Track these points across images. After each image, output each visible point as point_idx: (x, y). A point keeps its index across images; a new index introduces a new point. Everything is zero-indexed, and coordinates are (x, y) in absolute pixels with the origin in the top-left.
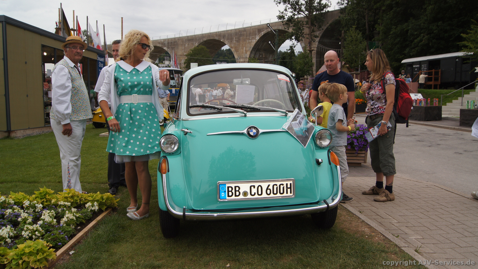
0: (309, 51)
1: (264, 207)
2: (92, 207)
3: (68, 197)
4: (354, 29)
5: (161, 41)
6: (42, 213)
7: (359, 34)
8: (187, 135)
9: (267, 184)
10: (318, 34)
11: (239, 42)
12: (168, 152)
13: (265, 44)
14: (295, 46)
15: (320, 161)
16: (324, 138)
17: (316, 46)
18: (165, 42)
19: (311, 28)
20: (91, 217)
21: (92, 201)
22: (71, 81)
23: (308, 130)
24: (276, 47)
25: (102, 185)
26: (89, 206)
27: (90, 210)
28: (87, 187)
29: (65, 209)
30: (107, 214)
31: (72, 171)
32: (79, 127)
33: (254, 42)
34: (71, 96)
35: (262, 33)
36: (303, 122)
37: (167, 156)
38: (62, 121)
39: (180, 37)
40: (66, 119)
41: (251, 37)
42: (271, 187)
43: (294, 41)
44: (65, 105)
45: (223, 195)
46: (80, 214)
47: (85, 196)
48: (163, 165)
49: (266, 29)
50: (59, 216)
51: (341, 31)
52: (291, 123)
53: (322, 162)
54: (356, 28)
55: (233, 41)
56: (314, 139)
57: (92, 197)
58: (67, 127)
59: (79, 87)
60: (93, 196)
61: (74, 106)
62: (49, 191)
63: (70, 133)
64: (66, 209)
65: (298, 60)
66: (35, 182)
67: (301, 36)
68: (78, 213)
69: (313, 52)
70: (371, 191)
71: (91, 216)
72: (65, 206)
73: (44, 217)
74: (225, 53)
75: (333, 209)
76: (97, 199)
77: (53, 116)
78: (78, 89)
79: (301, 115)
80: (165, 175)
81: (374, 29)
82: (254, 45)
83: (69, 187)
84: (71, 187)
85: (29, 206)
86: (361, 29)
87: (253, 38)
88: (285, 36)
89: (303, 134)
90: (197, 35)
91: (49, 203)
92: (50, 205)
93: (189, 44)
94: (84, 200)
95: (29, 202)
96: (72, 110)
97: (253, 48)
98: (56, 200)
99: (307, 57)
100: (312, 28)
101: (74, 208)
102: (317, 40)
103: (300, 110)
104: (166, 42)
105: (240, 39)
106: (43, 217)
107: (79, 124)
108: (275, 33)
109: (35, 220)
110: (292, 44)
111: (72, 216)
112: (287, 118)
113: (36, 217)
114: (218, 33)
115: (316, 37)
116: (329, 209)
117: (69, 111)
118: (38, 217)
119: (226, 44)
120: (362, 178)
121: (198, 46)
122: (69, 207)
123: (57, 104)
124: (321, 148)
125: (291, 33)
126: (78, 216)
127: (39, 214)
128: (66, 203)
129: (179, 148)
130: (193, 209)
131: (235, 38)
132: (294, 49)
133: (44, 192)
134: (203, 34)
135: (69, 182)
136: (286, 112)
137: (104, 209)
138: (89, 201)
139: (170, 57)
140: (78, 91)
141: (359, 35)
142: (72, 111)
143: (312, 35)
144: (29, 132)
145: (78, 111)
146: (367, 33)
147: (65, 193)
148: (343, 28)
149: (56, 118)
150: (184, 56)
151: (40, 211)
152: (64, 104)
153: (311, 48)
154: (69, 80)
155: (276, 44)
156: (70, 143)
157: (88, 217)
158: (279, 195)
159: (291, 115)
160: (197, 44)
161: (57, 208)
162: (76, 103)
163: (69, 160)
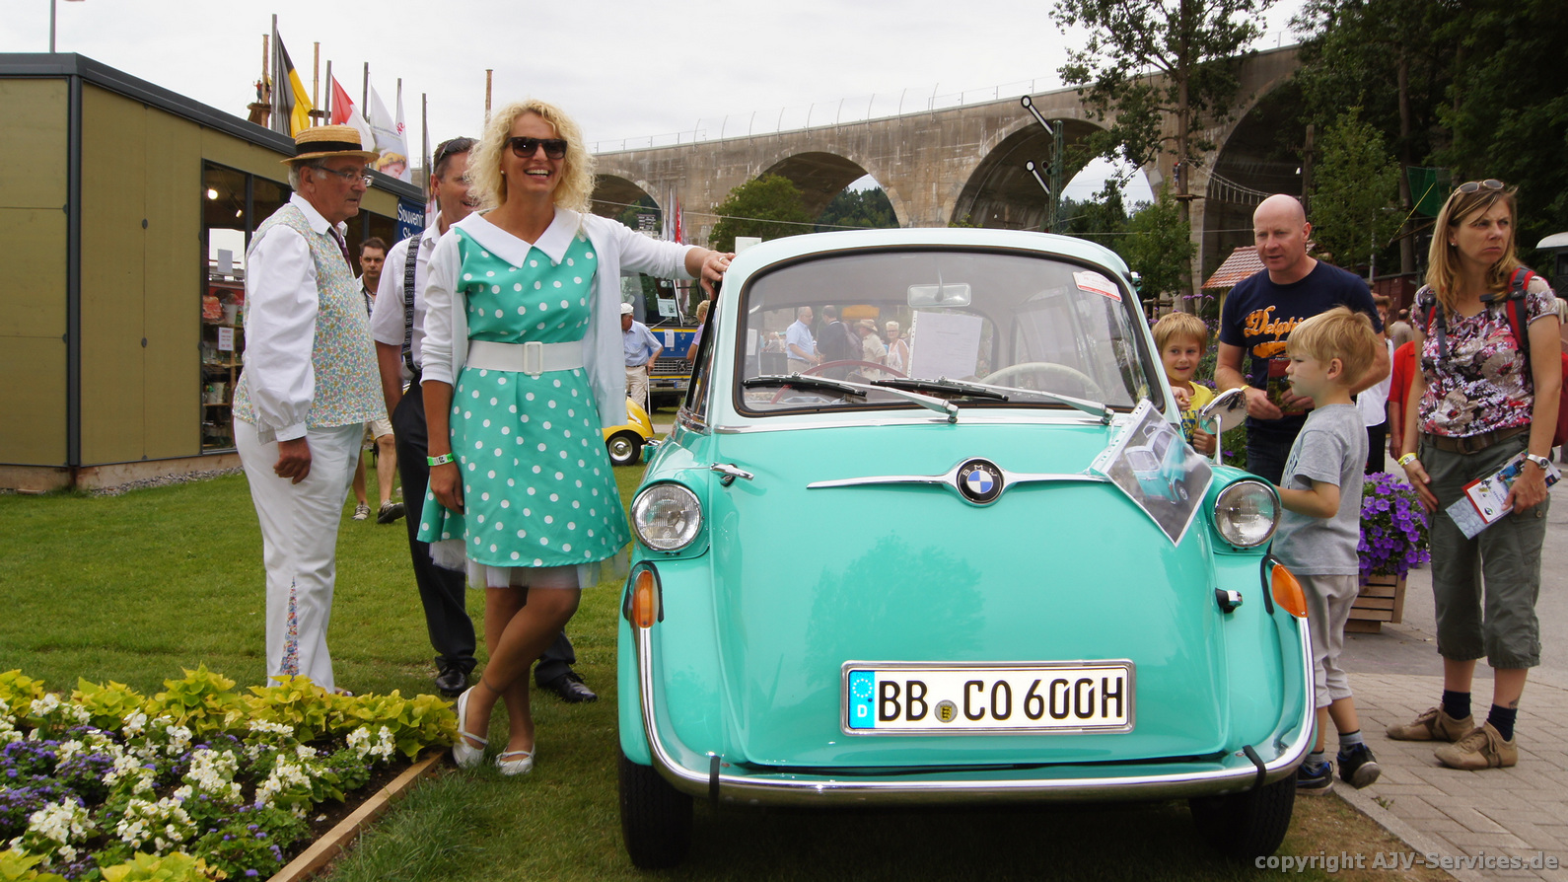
0: (1178, 199)
1: (1015, 765)
2: (372, 745)
3: (285, 705)
4: (1351, 119)
5: (629, 159)
6: (190, 758)
7: (1371, 137)
8: (733, 487)
9: (1031, 676)
10: (1212, 138)
11: (916, 163)
12: (659, 549)
13: (1011, 173)
14: (1127, 181)
15: (1232, 597)
16: (1250, 512)
17: (1207, 183)
18: (641, 162)
19: (1188, 113)
20: (366, 781)
21: (372, 723)
22: (318, 283)
23: (1189, 482)
24: (1053, 183)
25: (406, 668)
26: (360, 740)
27: (364, 757)
28: (351, 674)
29: (272, 747)
30: (424, 773)
31: (303, 615)
32: (336, 453)
33: (971, 164)
34: (316, 338)
35: (1003, 130)
36: (1171, 449)
37: (656, 564)
38: (278, 430)
39: (697, 145)
40: (293, 421)
41: (958, 146)
42: (1043, 690)
43: (1121, 161)
44: (294, 372)
45: (862, 712)
46: (326, 769)
47: (347, 702)
48: (644, 595)
49: (1019, 116)
50: (250, 774)
51: (1304, 127)
52: (1123, 451)
53: (1238, 604)
54: (1362, 117)
55: (893, 159)
56: (1212, 515)
57: (373, 709)
58: (295, 453)
59: (342, 305)
60: (376, 703)
61: (321, 373)
62: (215, 680)
63: (304, 470)
64: (275, 748)
65: (1137, 233)
66: (162, 650)
67: (1149, 143)
68: (321, 766)
69: (1193, 204)
70: (1422, 728)
71: (367, 777)
72: (273, 737)
73: (196, 774)
74: (861, 204)
75: (1279, 783)
76: (390, 715)
77: (245, 409)
78: (339, 313)
79: (1164, 424)
80: (648, 629)
81: (1431, 119)
82: (969, 176)
83: (289, 668)
84: (298, 671)
85: (142, 734)
86: (1381, 118)
87: (966, 151)
88: (1088, 143)
89: (1168, 494)
90: (760, 137)
91: (213, 725)
92: (219, 731)
93: (728, 170)
94: (341, 718)
95: (143, 718)
96: (317, 388)
97: (967, 188)
98: (241, 714)
99: (1169, 222)
100: (1193, 113)
101: (307, 744)
102: (1207, 161)
103: (1160, 405)
104: (646, 163)
105: (918, 154)
106: (193, 774)
107: (337, 442)
108: (1051, 132)
109: (162, 785)
110: (1114, 172)
111: (300, 774)
112: (1108, 433)
113: (166, 774)
114: (837, 130)
115: (1207, 147)
116: (1265, 783)
117: (307, 393)
118: (175, 774)
119: (867, 170)
120: (1383, 678)
121: (761, 178)
122: (287, 741)
123: (265, 366)
124: (1235, 550)
125: (1112, 132)
126: (318, 774)
127: (179, 763)
128: (279, 728)
129: (701, 534)
130: (749, 762)
131: (902, 151)
132: (1123, 193)
133: (198, 682)
134: (781, 135)
135: (291, 652)
136: (1105, 411)
137: (413, 752)
138: (361, 722)
139: (658, 215)
140: (339, 320)
141: (1373, 141)
142: (316, 394)
143: (1191, 141)
144: (143, 473)
145: (335, 395)
146: (1404, 132)
147: (274, 691)
148: (1310, 114)
149: (258, 415)
150: (710, 211)
151: (180, 751)
152: (289, 368)
153: (1184, 189)
154: (310, 280)
155: (1054, 172)
156: (303, 510)
157: (356, 781)
158: (1072, 719)
159: (1124, 424)
160: (758, 171)
161: (243, 743)
162: (331, 365)
163: (296, 573)
